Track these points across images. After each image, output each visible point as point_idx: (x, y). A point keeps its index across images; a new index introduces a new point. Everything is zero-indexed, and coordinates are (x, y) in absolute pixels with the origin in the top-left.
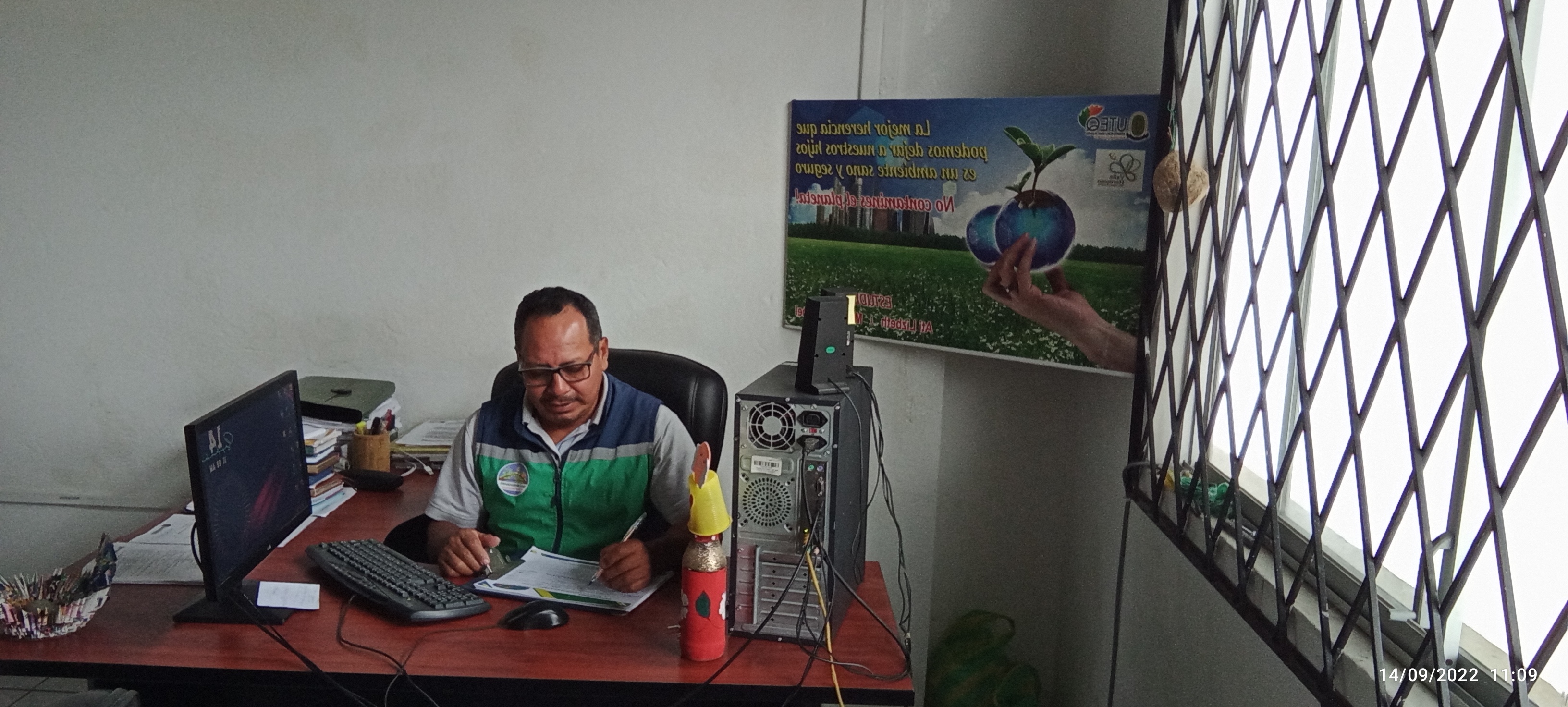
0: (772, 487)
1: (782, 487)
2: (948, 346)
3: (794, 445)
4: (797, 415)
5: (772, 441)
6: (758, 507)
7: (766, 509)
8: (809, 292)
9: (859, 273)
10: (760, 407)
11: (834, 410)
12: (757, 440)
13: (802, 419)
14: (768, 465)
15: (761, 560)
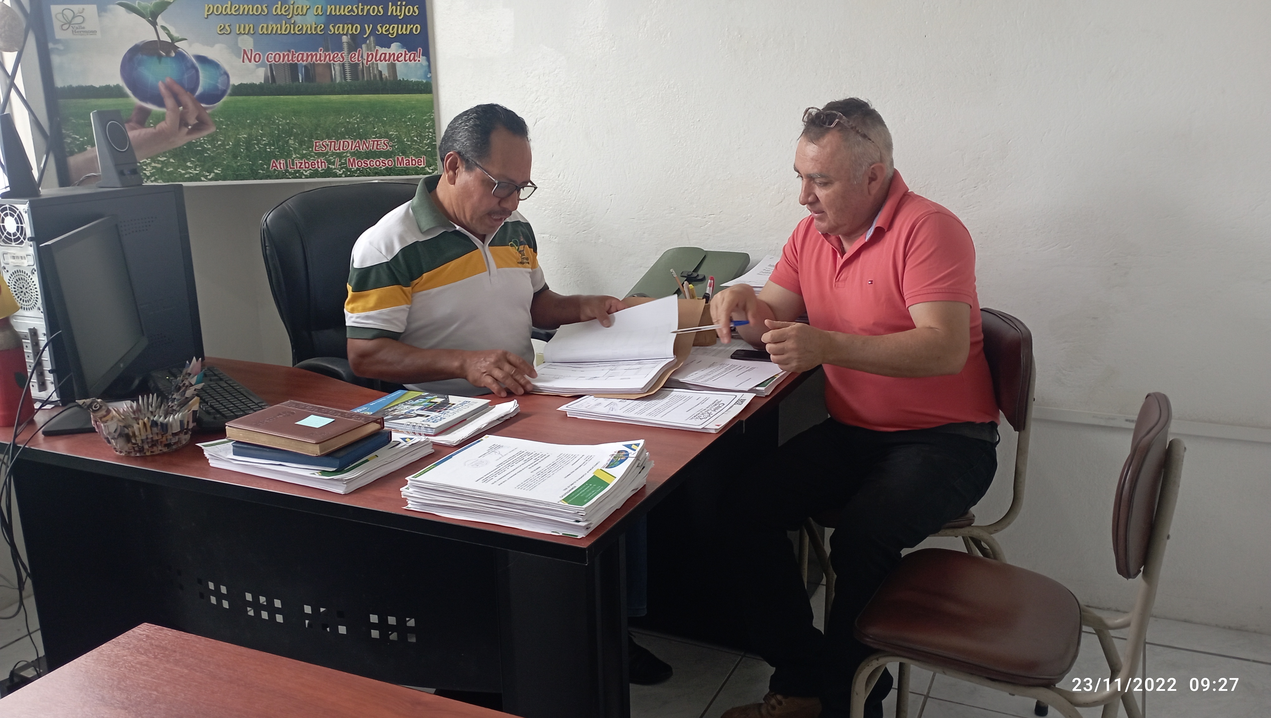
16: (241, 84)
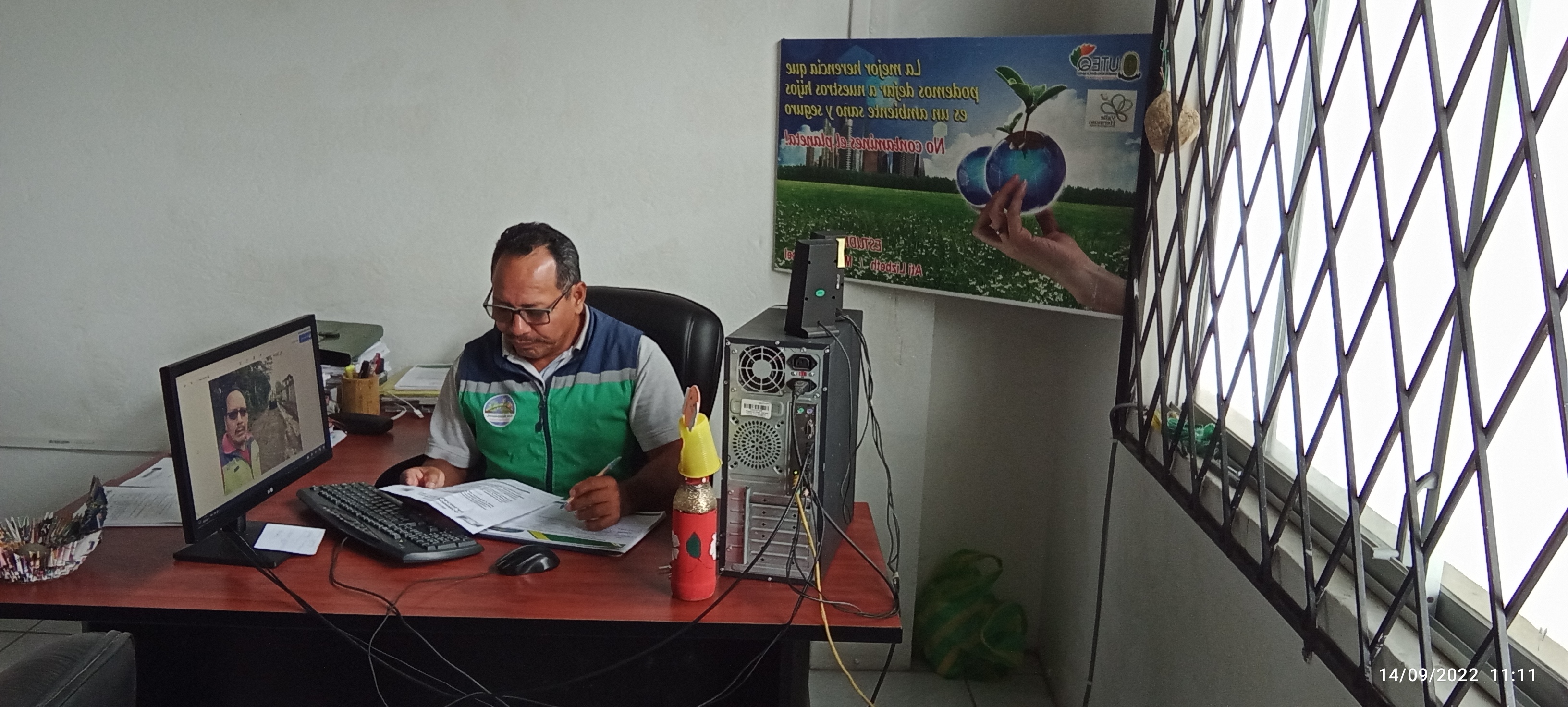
0: (762, 429)
1: (771, 429)
2: (937, 288)
3: (784, 387)
4: (787, 359)
5: (761, 384)
6: (748, 450)
7: (756, 452)
8: (798, 235)
9: (850, 216)
10: (750, 351)
11: (823, 354)
12: (746, 383)
13: (792, 362)
14: (758, 408)
15: (751, 502)
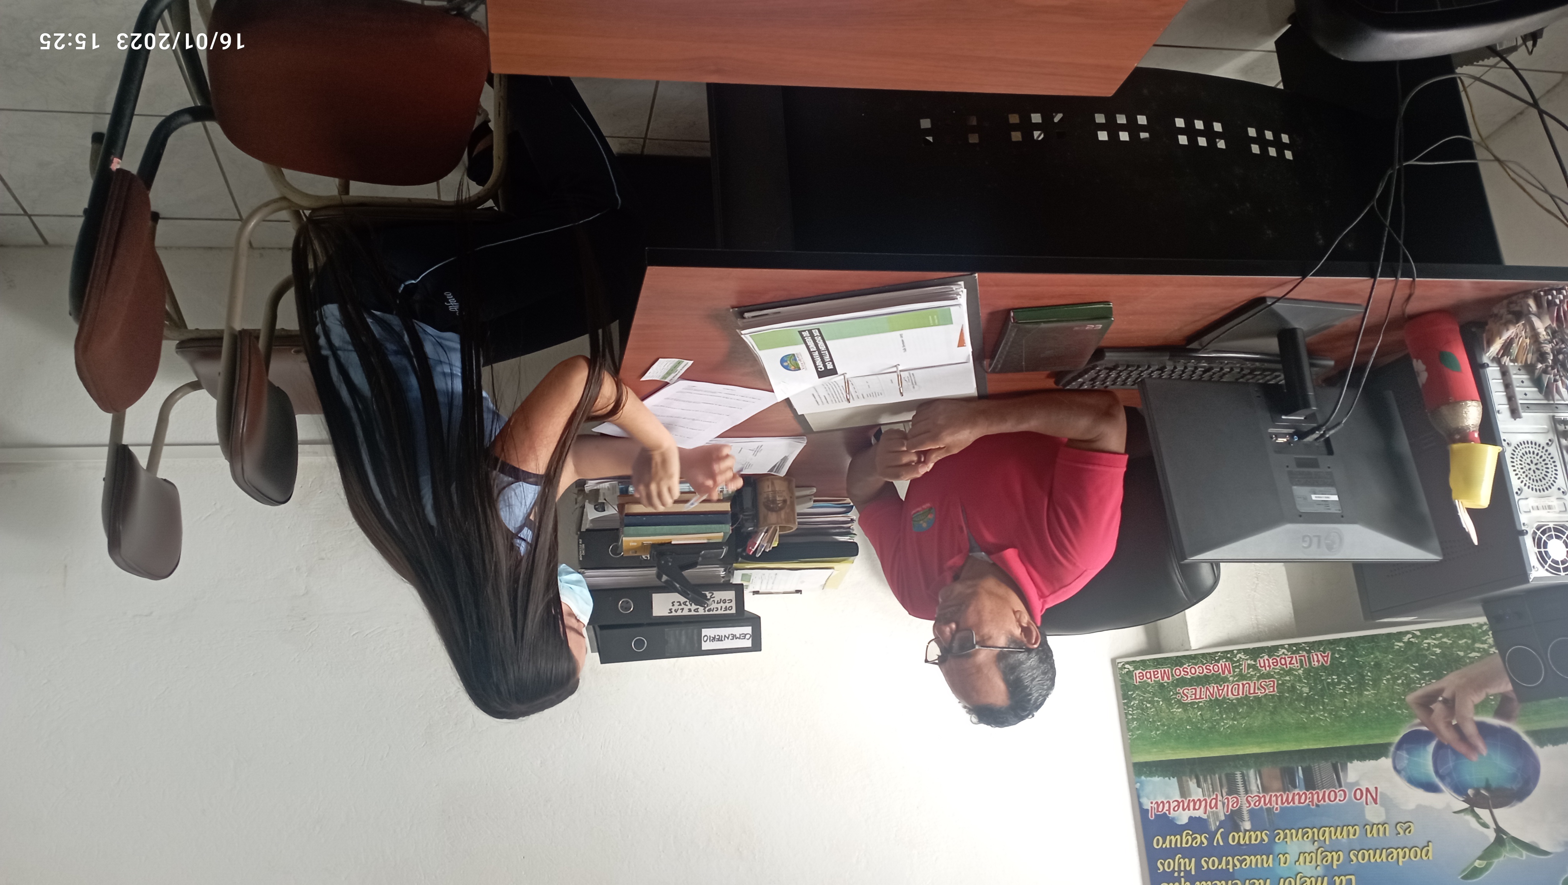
16: (1377, 760)
